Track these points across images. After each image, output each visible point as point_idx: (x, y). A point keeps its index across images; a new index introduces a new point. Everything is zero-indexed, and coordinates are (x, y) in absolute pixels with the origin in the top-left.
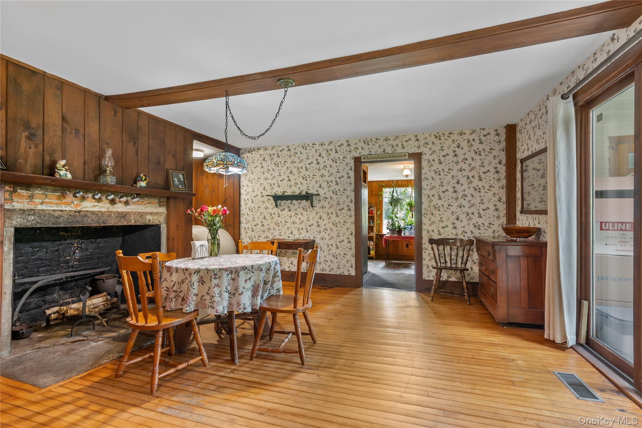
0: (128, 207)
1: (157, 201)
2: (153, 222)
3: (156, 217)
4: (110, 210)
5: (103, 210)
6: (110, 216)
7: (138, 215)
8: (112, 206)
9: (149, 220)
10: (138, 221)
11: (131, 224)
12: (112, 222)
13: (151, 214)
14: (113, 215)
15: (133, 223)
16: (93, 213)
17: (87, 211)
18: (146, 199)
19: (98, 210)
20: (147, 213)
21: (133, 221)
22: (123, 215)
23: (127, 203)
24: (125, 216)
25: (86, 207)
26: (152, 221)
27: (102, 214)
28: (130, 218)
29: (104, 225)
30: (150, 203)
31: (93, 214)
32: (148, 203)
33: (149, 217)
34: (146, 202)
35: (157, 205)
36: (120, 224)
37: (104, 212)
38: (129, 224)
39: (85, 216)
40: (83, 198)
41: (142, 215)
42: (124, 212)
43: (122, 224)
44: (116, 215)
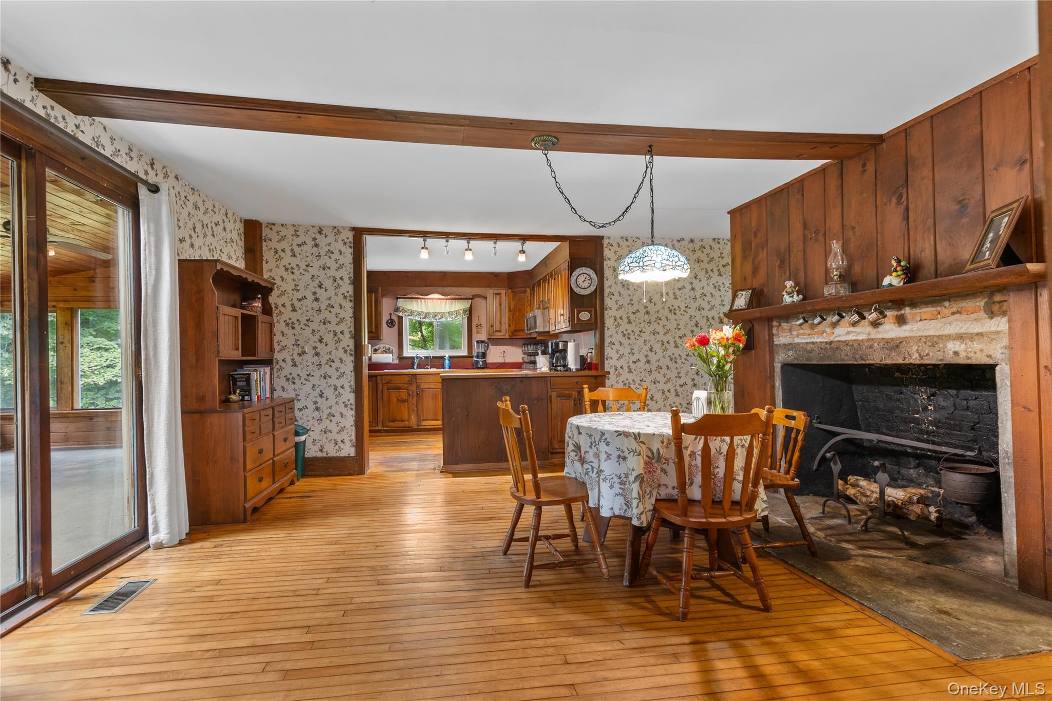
0: (905, 327)
1: (982, 303)
2: (968, 358)
3: (976, 346)
4: (873, 336)
5: (860, 337)
6: (871, 347)
7: (925, 343)
8: (875, 330)
9: (956, 353)
10: (928, 355)
11: (912, 361)
12: (877, 358)
13: (960, 337)
14: (876, 345)
15: (915, 359)
16: (846, 343)
17: (839, 341)
18: (947, 304)
19: (854, 338)
20: (949, 337)
21: (916, 355)
22: (895, 345)
23: (901, 320)
24: (897, 346)
25: (839, 336)
26: (963, 354)
27: (859, 345)
28: (909, 350)
29: (863, 362)
30: (959, 312)
31: (847, 345)
32: (953, 313)
33: (952, 346)
34: (946, 312)
35: (982, 314)
36: (889, 362)
37: (862, 340)
38: (907, 361)
39: (838, 348)
40: (834, 325)
41: (933, 341)
42: (896, 339)
43: (894, 362)
44: (881, 344)
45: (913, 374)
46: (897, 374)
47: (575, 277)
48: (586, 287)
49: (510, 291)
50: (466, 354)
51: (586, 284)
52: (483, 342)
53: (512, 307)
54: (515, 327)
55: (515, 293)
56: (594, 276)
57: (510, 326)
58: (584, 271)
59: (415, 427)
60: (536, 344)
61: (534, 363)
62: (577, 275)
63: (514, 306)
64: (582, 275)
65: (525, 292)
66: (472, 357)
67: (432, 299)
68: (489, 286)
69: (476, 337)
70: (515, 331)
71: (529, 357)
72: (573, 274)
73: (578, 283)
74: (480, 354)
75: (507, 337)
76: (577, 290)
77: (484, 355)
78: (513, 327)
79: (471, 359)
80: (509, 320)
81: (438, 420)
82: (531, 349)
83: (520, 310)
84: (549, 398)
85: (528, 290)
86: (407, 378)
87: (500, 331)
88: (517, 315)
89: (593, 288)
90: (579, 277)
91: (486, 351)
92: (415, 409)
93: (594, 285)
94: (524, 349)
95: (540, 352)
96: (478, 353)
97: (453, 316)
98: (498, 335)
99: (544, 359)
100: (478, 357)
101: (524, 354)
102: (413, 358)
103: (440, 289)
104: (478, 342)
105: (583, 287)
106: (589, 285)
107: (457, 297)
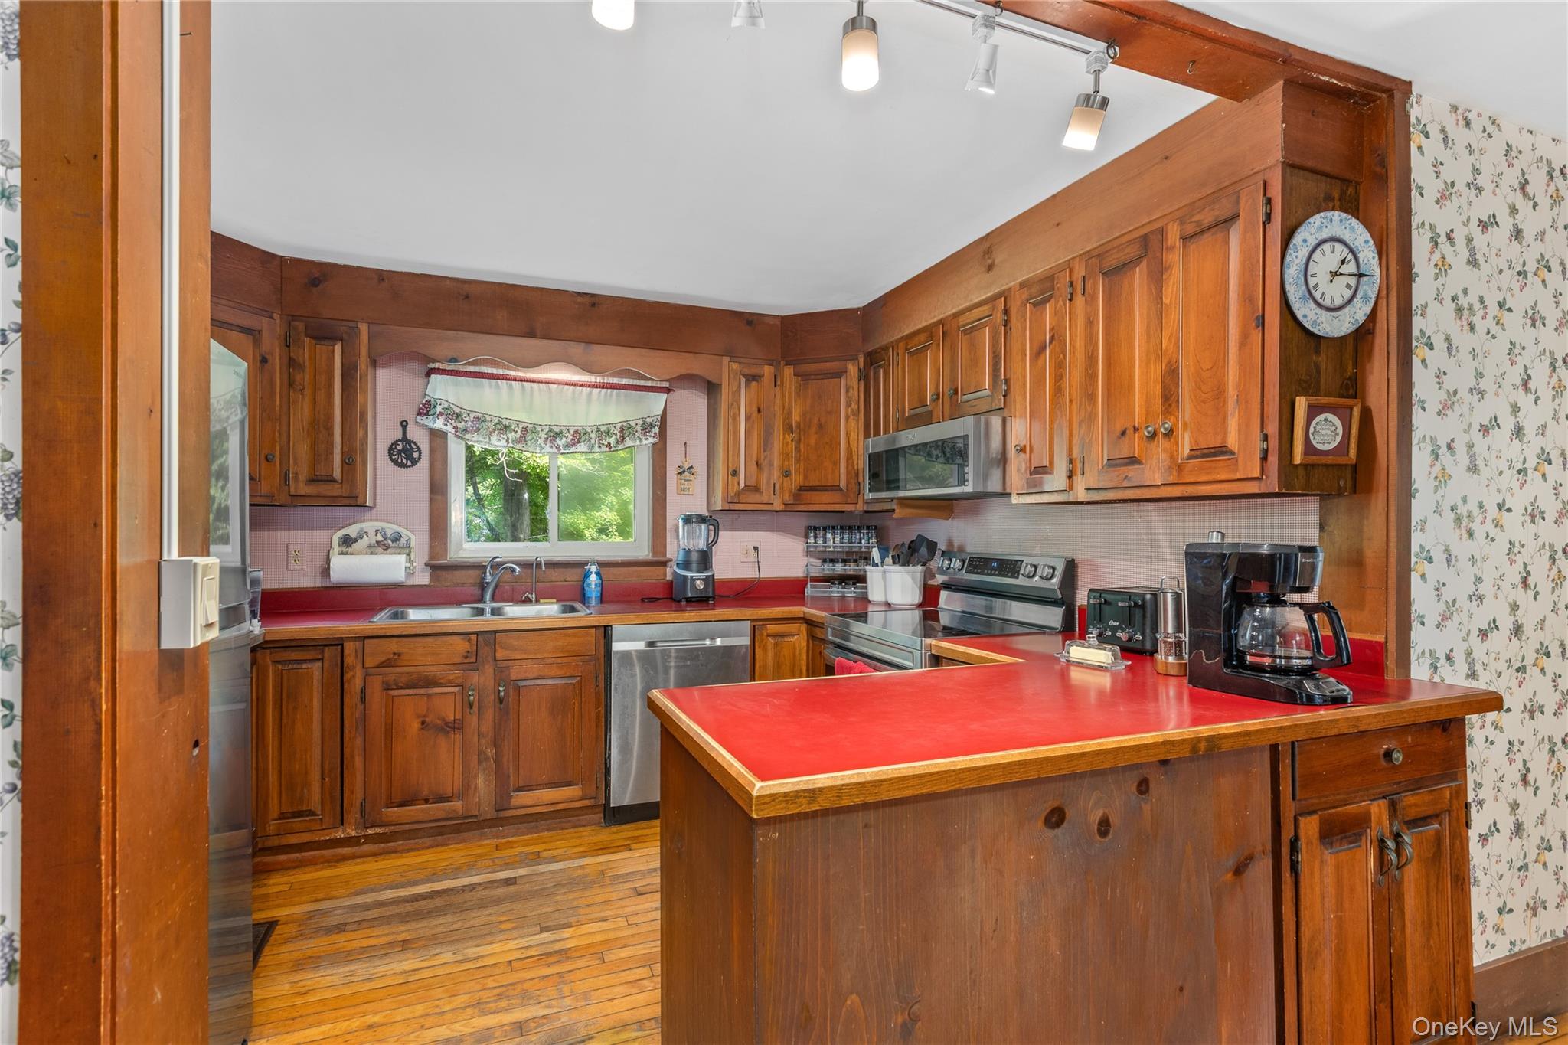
47: (1304, 253)
48: (1339, 302)
49: (788, 371)
50: (644, 553)
51: (1337, 292)
52: (702, 519)
53: (796, 418)
54: (806, 477)
55: (805, 378)
56: (1369, 256)
57: (787, 474)
58: (1336, 230)
59: (489, 813)
60: (850, 528)
62: (1312, 242)
63: (804, 415)
64: (1326, 247)
65: (839, 374)
66: (664, 564)
67: (547, 382)
68: (731, 354)
69: (678, 506)
70: (802, 489)
71: (827, 566)
72: (1298, 239)
73: (1312, 282)
74: (695, 557)
75: (778, 505)
76: (1307, 313)
77: (705, 560)
78: (797, 480)
79: (659, 570)
80: (786, 456)
81: (569, 784)
82: (833, 542)
83: (820, 426)
84: (1283, 850)
85: (853, 369)
86: (460, 645)
87: (756, 489)
88: (812, 441)
89: (1360, 312)
90: (1317, 255)
91: (711, 545)
92: (490, 752)
93: (1366, 298)
94: (811, 540)
95: (875, 553)
96: (688, 553)
97: (612, 440)
98: (752, 501)
99: (908, 579)
100: (686, 565)
101: (808, 554)
102: (480, 567)
103: (576, 349)
104: (688, 520)
105: (1327, 302)
106: (1348, 294)
107: (625, 381)
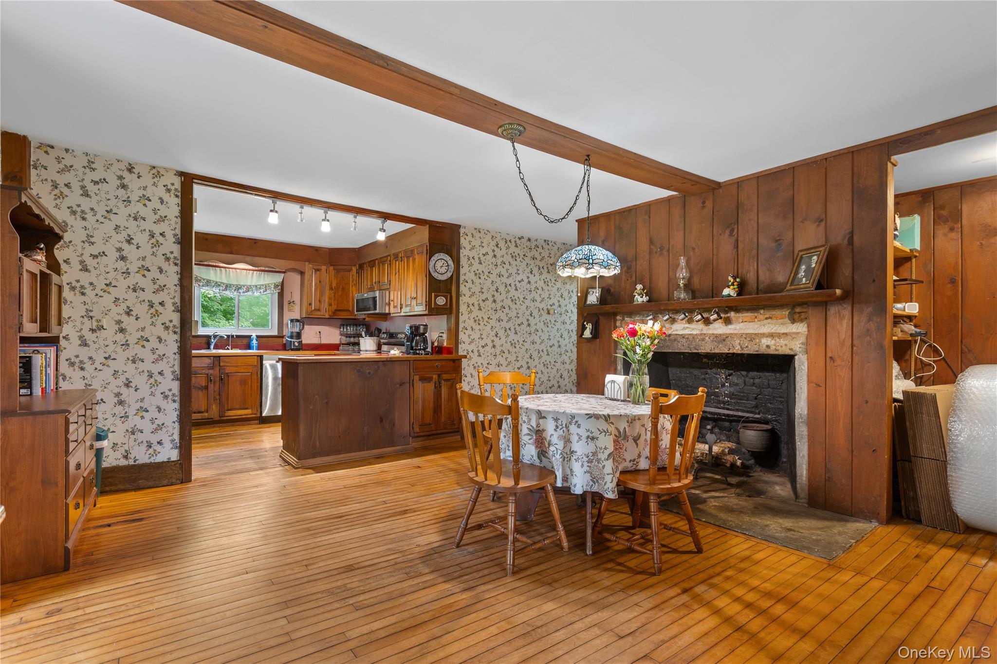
0: (730, 327)
1: (787, 313)
2: (776, 350)
3: (782, 342)
4: (705, 332)
5: (695, 332)
6: (703, 340)
7: (746, 338)
8: (707, 327)
9: (768, 347)
10: (747, 347)
11: (735, 351)
12: (707, 348)
13: (772, 335)
14: (707, 338)
15: (737, 350)
16: (683, 336)
17: (677, 334)
18: (762, 311)
19: (689, 333)
20: (763, 335)
21: (738, 347)
22: (722, 339)
23: (728, 321)
24: (724, 340)
25: (677, 330)
26: (773, 347)
27: (693, 338)
28: (733, 343)
29: (696, 351)
30: (770, 318)
31: (683, 337)
32: (766, 318)
33: (765, 341)
34: (761, 317)
35: (787, 320)
36: (717, 351)
37: (696, 335)
38: (731, 351)
39: (675, 340)
40: (673, 321)
41: (752, 337)
42: (724, 335)
43: (721, 352)
44: (712, 338)
45: (717, 360)
46: (705, 360)
47: (434, 262)
48: (443, 272)
49: (331, 268)
50: (275, 333)
51: (443, 270)
52: (297, 321)
53: (334, 285)
54: (337, 306)
55: (337, 271)
56: (450, 262)
57: (330, 305)
58: (442, 257)
59: (217, 418)
60: (356, 325)
61: (358, 344)
62: (436, 260)
63: (337, 284)
64: (440, 261)
65: (350, 270)
66: (283, 337)
67: (235, 269)
68: (309, 261)
69: (288, 316)
70: (336, 310)
71: (348, 339)
72: (432, 259)
73: (436, 268)
74: (295, 334)
75: (327, 316)
76: (435, 275)
77: (299, 335)
78: (334, 307)
79: (280, 339)
80: (330, 298)
81: (247, 409)
82: (350, 330)
83: (343, 289)
84: (411, 382)
85: (354, 269)
86: (207, 361)
87: (319, 310)
88: (340, 294)
89: (449, 274)
90: (437, 262)
91: (301, 331)
92: (218, 397)
93: (450, 272)
94: (342, 329)
95: (363, 334)
96: (292, 333)
97: (262, 291)
98: (318, 314)
99: (372, 341)
100: (291, 337)
101: (341, 335)
102: (208, 337)
103: (249, 258)
104: (292, 321)
105: (440, 272)
106: (446, 271)
107: (267, 269)
